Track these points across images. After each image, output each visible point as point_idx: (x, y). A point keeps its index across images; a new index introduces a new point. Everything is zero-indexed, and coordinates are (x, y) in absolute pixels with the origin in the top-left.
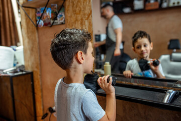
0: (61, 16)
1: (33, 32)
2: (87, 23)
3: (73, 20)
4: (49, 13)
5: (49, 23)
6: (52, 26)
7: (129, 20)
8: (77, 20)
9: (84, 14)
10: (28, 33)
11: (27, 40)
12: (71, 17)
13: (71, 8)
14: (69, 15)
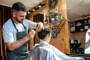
0: (59, 35)
2: (67, 37)
3: (63, 36)
4: (55, 34)
5: (55, 37)
7: (83, 34)
8: (64, 36)
9: (66, 34)
12: (62, 35)
13: (62, 33)
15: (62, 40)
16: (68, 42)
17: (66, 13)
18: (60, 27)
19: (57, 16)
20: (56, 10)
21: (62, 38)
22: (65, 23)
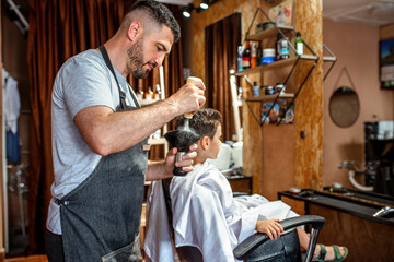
0: (290, 114)
1: (256, 129)
2: (317, 126)
3: (302, 121)
4: (276, 110)
5: (276, 121)
6: (278, 124)
8: (306, 122)
9: (315, 116)
10: (250, 128)
11: (248, 137)
12: (300, 117)
13: (301, 107)
14: (299, 114)
15: (298, 137)
16: (319, 147)
17: (319, 27)
18: (296, 84)
19: (284, 43)
20: (286, 11)
21: (299, 130)
22: (314, 72)
